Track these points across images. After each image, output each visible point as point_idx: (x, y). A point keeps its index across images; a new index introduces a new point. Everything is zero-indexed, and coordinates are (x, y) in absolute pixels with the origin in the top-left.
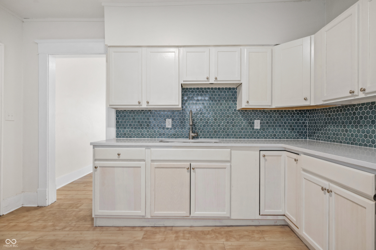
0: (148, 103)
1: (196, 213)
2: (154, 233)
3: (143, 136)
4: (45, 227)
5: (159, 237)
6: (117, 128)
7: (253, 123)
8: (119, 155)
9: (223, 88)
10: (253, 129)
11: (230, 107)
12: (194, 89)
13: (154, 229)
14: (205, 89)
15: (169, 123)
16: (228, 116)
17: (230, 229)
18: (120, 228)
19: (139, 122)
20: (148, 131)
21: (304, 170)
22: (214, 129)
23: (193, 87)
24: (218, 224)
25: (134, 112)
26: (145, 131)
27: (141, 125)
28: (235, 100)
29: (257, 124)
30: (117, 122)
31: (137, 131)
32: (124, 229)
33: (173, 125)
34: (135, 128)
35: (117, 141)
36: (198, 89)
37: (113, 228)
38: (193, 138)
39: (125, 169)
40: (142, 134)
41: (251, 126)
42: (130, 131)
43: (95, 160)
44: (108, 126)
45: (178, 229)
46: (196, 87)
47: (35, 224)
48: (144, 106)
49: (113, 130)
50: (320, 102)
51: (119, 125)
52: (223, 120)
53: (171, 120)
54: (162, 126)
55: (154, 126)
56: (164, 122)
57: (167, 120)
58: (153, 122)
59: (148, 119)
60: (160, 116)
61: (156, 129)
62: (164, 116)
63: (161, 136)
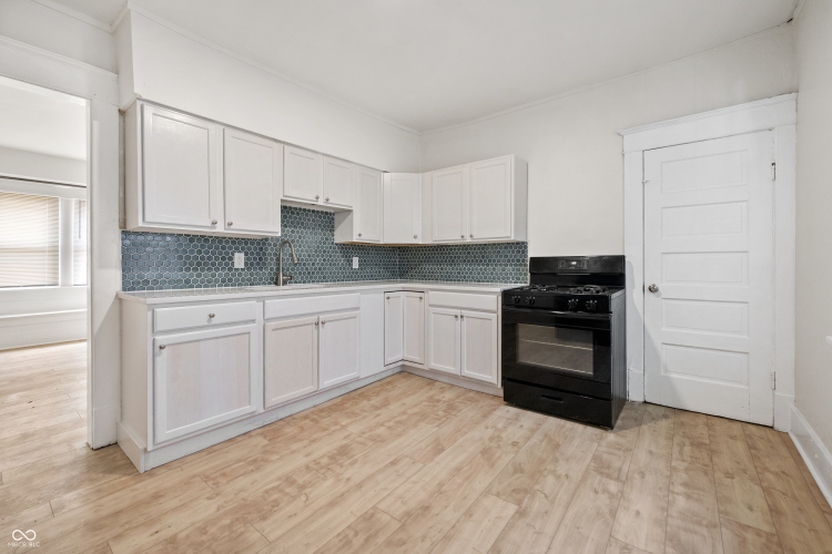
0: (230, 224)
1: (326, 383)
3: (188, 284)
7: (352, 261)
8: (212, 316)
9: (318, 212)
10: (352, 269)
11: (327, 239)
15: (239, 260)
16: (325, 252)
17: (359, 392)
20: (198, 276)
21: (431, 306)
22: (307, 269)
24: (343, 391)
26: (190, 275)
28: (332, 229)
29: (356, 263)
31: (175, 275)
32: (215, 448)
33: (246, 264)
34: (171, 270)
37: (193, 457)
38: (284, 283)
39: (220, 340)
40: (187, 281)
41: (350, 265)
42: (160, 276)
49: (114, 274)
50: (429, 241)
52: (318, 256)
53: (242, 255)
54: (227, 264)
55: (213, 264)
56: (231, 259)
57: (236, 254)
58: (209, 258)
59: (199, 252)
60: (223, 248)
61: (217, 270)
62: (230, 248)
63: (226, 282)
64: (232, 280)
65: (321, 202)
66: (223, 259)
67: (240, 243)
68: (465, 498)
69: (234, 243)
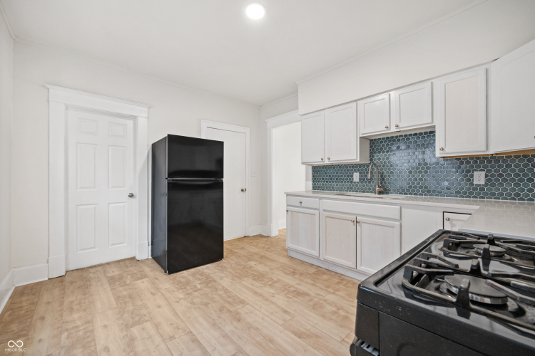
0: (329, 159)
1: (361, 268)
2: (324, 273)
3: (333, 189)
4: (263, 248)
5: (325, 277)
6: (313, 181)
7: (472, 176)
8: (301, 203)
10: (472, 184)
12: (383, 139)
13: (326, 271)
14: (396, 137)
15: (356, 177)
18: (302, 262)
19: (330, 176)
20: (337, 185)
23: (381, 137)
25: (326, 168)
26: (334, 184)
27: (331, 179)
29: (479, 178)
30: (313, 176)
31: (328, 184)
33: (360, 179)
34: (327, 182)
35: (313, 192)
36: (388, 138)
38: (380, 193)
40: (333, 188)
41: (469, 180)
42: (323, 184)
43: (288, 205)
44: (307, 180)
45: (346, 278)
46: (385, 136)
47: (260, 245)
48: (327, 162)
49: (310, 183)
51: (314, 180)
53: (358, 174)
54: (350, 179)
55: (343, 179)
56: (352, 176)
57: (355, 174)
58: (342, 176)
59: (337, 173)
60: (348, 170)
61: (345, 182)
62: (352, 170)
63: (349, 189)
64: (353, 188)
65: (393, 129)
66: (348, 176)
67: (350, 167)
68: (239, 337)
69: (353, 167)
